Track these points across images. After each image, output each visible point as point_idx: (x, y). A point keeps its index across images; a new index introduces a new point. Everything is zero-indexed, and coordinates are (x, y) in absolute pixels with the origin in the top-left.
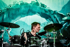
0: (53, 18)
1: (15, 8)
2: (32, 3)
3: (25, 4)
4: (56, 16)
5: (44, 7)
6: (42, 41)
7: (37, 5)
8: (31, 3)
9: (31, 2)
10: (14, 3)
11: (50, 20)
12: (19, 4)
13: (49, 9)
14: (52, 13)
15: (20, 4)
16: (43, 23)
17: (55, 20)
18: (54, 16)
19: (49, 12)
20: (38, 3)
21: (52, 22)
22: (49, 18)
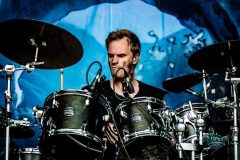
0: (212, 12)
4: (223, 4)
6: (181, 115)
11: (199, 25)
17: (221, 22)
18: (217, 4)
21: (205, 30)
22: (196, 16)
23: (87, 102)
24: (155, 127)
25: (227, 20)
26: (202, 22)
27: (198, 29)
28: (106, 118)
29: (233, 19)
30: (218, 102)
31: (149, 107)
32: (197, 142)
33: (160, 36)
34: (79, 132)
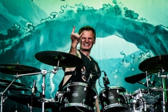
0: (154, 41)
1: (64, 20)
2: (105, 9)
3: (88, 11)
4: (160, 37)
5: (132, 17)
6: (135, 95)
7: (116, 12)
8: (103, 9)
9: (102, 7)
10: (63, 8)
11: (147, 48)
12: (75, 10)
13: (144, 21)
14: (152, 31)
15: (76, 12)
16: (130, 53)
17: (159, 46)
18: (156, 37)
19: (144, 29)
20: (119, 9)
21: (151, 51)
22: (145, 43)
23: (85, 89)
24: (121, 102)
25: (162, 45)
26: (149, 47)
27: (147, 50)
28: (96, 97)
29: (165, 45)
30: (155, 88)
31: (118, 91)
32: (143, 109)
33: (127, 55)
34: (80, 105)
